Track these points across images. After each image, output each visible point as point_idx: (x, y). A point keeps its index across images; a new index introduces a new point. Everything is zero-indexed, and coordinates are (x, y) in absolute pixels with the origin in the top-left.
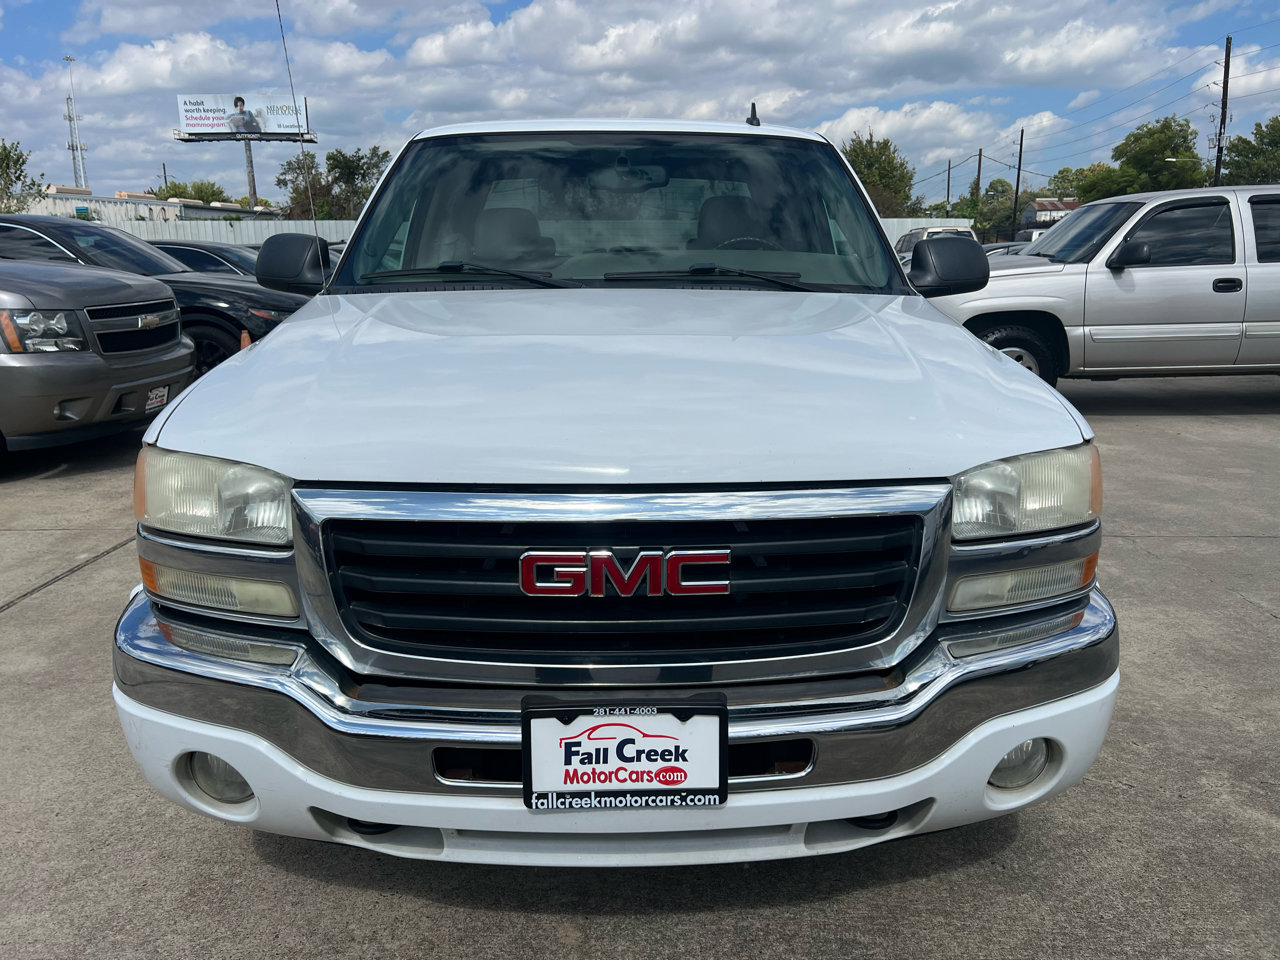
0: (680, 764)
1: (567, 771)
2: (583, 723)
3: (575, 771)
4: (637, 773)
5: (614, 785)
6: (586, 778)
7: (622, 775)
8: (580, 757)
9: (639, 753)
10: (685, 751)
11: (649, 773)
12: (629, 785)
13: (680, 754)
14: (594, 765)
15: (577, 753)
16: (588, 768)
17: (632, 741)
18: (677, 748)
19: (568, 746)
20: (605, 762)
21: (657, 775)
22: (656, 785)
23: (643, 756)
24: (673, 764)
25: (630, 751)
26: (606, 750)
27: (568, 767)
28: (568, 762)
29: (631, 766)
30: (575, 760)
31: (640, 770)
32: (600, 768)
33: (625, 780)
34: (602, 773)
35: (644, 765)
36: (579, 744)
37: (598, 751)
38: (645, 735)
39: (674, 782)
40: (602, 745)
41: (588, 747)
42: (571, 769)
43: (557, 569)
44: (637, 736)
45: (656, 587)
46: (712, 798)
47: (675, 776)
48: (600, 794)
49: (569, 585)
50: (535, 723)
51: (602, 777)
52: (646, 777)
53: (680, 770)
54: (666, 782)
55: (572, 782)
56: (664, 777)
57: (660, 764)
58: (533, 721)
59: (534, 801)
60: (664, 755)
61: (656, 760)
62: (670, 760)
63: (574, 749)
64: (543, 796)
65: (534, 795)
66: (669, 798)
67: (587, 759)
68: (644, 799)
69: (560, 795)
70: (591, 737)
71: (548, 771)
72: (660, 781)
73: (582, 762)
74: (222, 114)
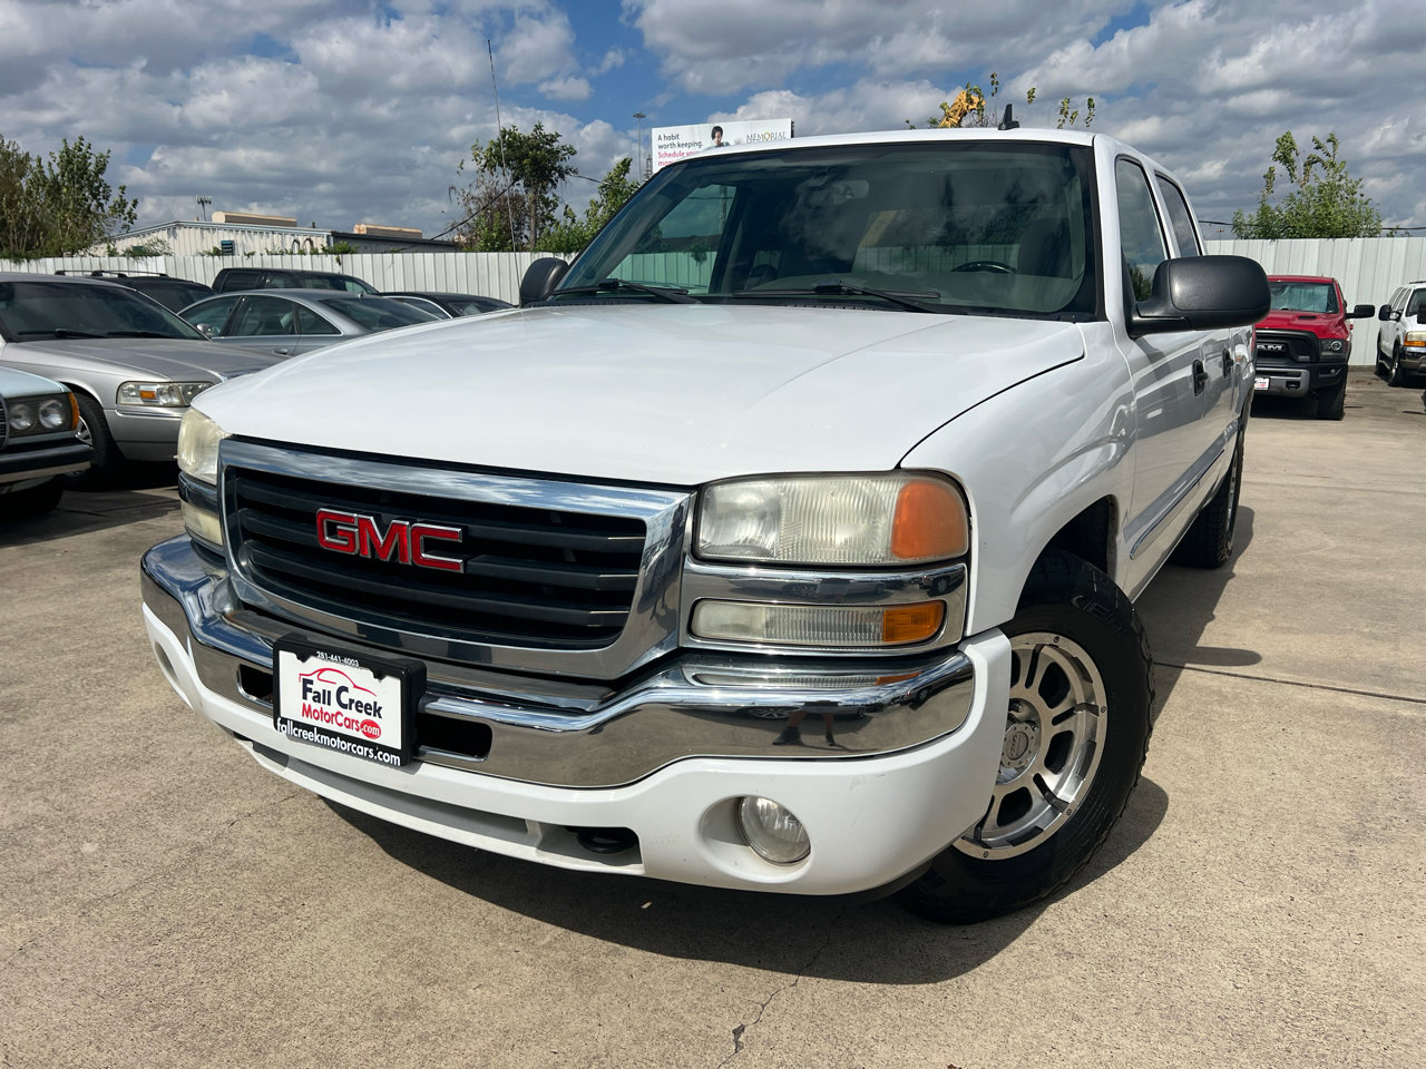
0: (376, 719)
1: (304, 705)
2: (315, 663)
3: (310, 706)
4: (349, 720)
5: (333, 727)
6: (316, 714)
7: (340, 719)
8: (312, 695)
9: (351, 701)
10: (380, 708)
11: (357, 722)
12: (343, 730)
13: (377, 711)
14: (321, 705)
15: (310, 690)
16: (316, 706)
17: (347, 689)
18: (375, 703)
19: (306, 682)
20: (329, 704)
21: (362, 726)
22: (360, 735)
23: (353, 705)
24: (371, 718)
25: (345, 698)
26: (329, 692)
27: (304, 701)
28: (305, 697)
29: (346, 713)
30: (310, 695)
31: (351, 718)
32: (326, 708)
33: (340, 725)
34: (327, 713)
35: (352, 714)
36: (312, 682)
37: (324, 691)
38: (355, 686)
39: (371, 736)
40: (328, 687)
41: (317, 687)
42: (307, 703)
43: (339, 527)
44: (350, 686)
45: (404, 558)
46: (396, 758)
47: (373, 730)
48: (321, 731)
49: (345, 543)
50: (283, 654)
51: (327, 717)
52: (355, 726)
53: (377, 726)
54: (366, 734)
55: (306, 716)
56: (366, 729)
57: (362, 717)
58: (281, 652)
59: (279, 724)
60: (367, 708)
61: (361, 712)
62: (370, 714)
63: (309, 686)
64: (284, 721)
65: (280, 719)
66: (366, 749)
67: (317, 698)
68: (349, 744)
69: (297, 724)
70: (321, 677)
71: (291, 701)
72: (363, 732)
73: (314, 698)
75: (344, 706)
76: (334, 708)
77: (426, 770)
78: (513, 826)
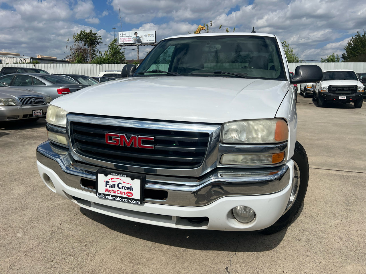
0: (131, 191)
1: (106, 189)
2: (110, 177)
3: (108, 189)
4: (122, 192)
5: (116, 194)
6: (110, 191)
7: (119, 192)
8: (109, 186)
9: (123, 187)
10: (133, 188)
11: (124, 192)
12: (120, 195)
13: (132, 189)
14: (112, 188)
15: (108, 184)
16: (111, 189)
17: (121, 183)
18: (131, 187)
19: (107, 182)
20: (115, 188)
21: (126, 193)
22: (126, 196)
23: (123, 188)
24: (130, 191)
25: (120, 186)
26: (115, 185)
27: (106, 188)
28: (106, 186)
29: (121, 190)
30: (108, 186)
31: (122, 191)
32: (114, 189)
33: (119, 194)
34: (114, 191)
35: (123, 190)
36: (109, 182)
37: (113, 184)
38: (124, 182)
39: (130, 196)
40: (114, 183)
41: (111, 183)
42: (107, 188)
43: (113, 138)
44: (122, 182)
45: (135, 145)
46: (138, 202)
47: (130, 195)
48: (112, 196)
49: (115, 142)
50: (99, 175)
51: (114, 192)
52: (124, 193)
53: (131, 193)
54: (128, 196)
55: (107, 192)
56: (128, 194)
57: (127, 191)
58: (98, 174)
59: (98, 195)
60: (128, 188)
61: (126, 189)
62: (129, 190)
63: (108, 183)
64: (100, 194)
65: (98, 193)
66: (128, 200)
67: (111, 186)
68: (122, 199)
69: (104, 194)
70: (112, 181)
71: (102, 188)
72: (127, 195)
73: (109, 187)
74: (131, 37)
75: (120, 188)
76: (117, 189)
77: (146, 205)
78: (168, 218)
